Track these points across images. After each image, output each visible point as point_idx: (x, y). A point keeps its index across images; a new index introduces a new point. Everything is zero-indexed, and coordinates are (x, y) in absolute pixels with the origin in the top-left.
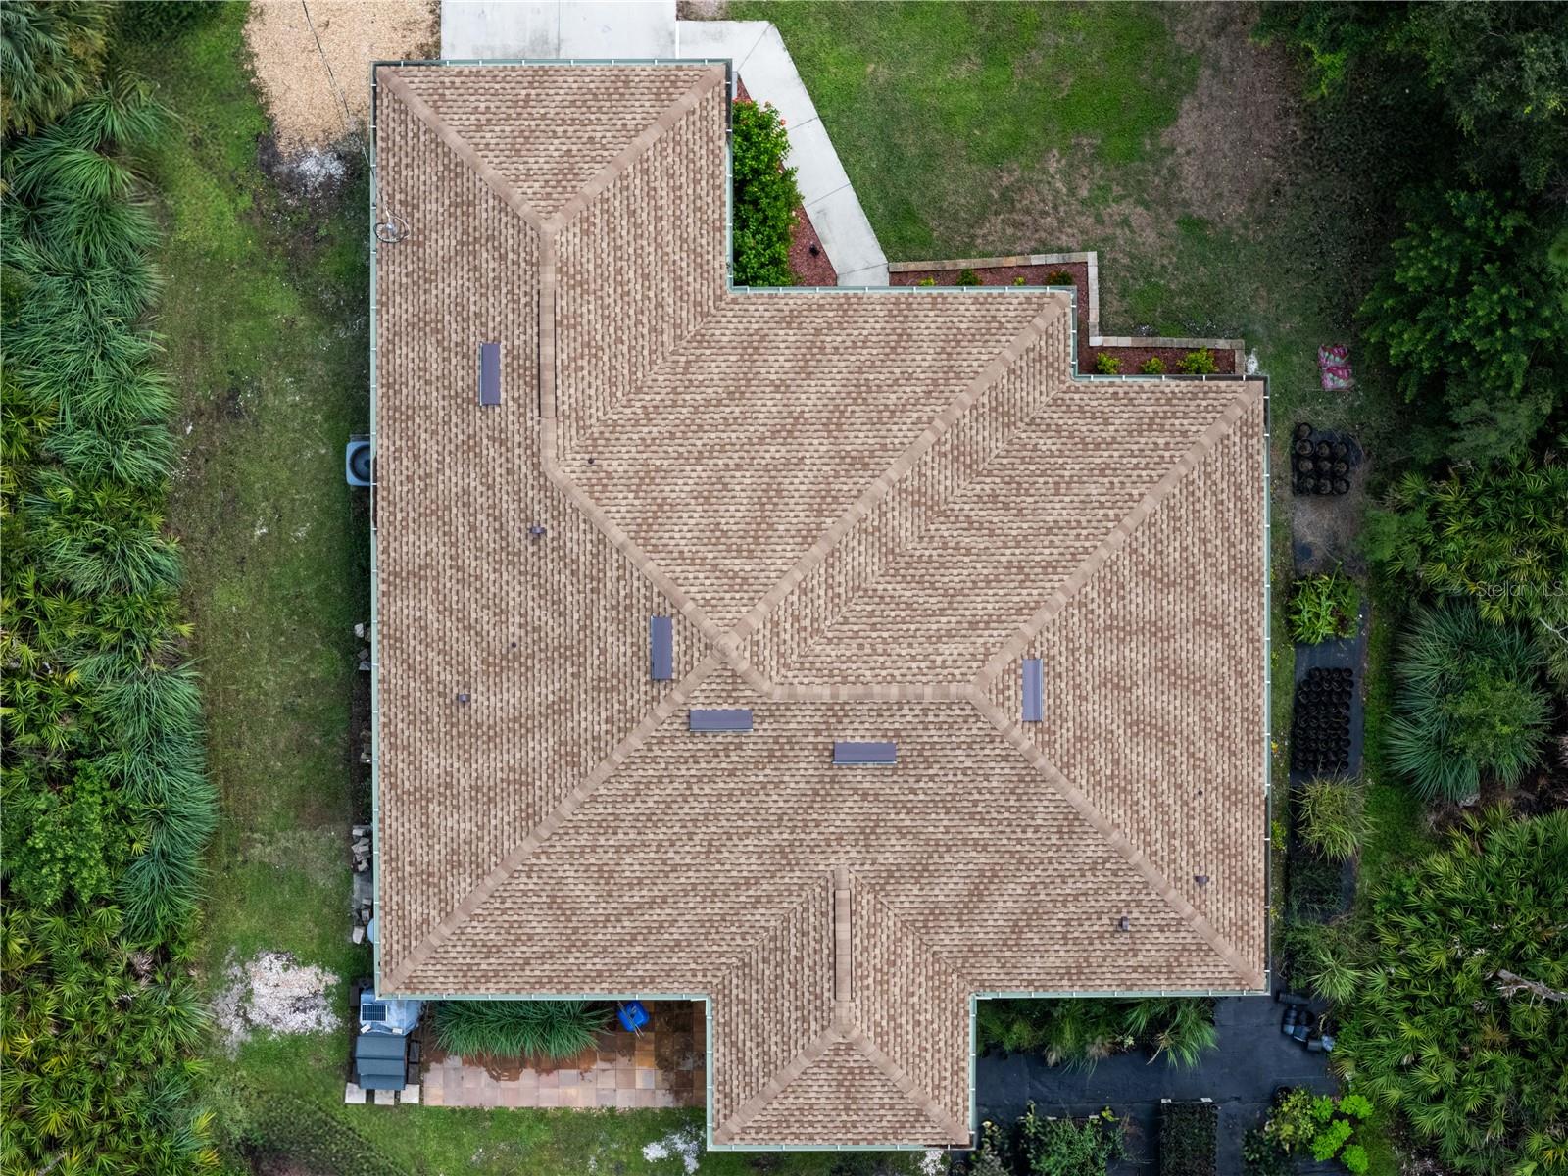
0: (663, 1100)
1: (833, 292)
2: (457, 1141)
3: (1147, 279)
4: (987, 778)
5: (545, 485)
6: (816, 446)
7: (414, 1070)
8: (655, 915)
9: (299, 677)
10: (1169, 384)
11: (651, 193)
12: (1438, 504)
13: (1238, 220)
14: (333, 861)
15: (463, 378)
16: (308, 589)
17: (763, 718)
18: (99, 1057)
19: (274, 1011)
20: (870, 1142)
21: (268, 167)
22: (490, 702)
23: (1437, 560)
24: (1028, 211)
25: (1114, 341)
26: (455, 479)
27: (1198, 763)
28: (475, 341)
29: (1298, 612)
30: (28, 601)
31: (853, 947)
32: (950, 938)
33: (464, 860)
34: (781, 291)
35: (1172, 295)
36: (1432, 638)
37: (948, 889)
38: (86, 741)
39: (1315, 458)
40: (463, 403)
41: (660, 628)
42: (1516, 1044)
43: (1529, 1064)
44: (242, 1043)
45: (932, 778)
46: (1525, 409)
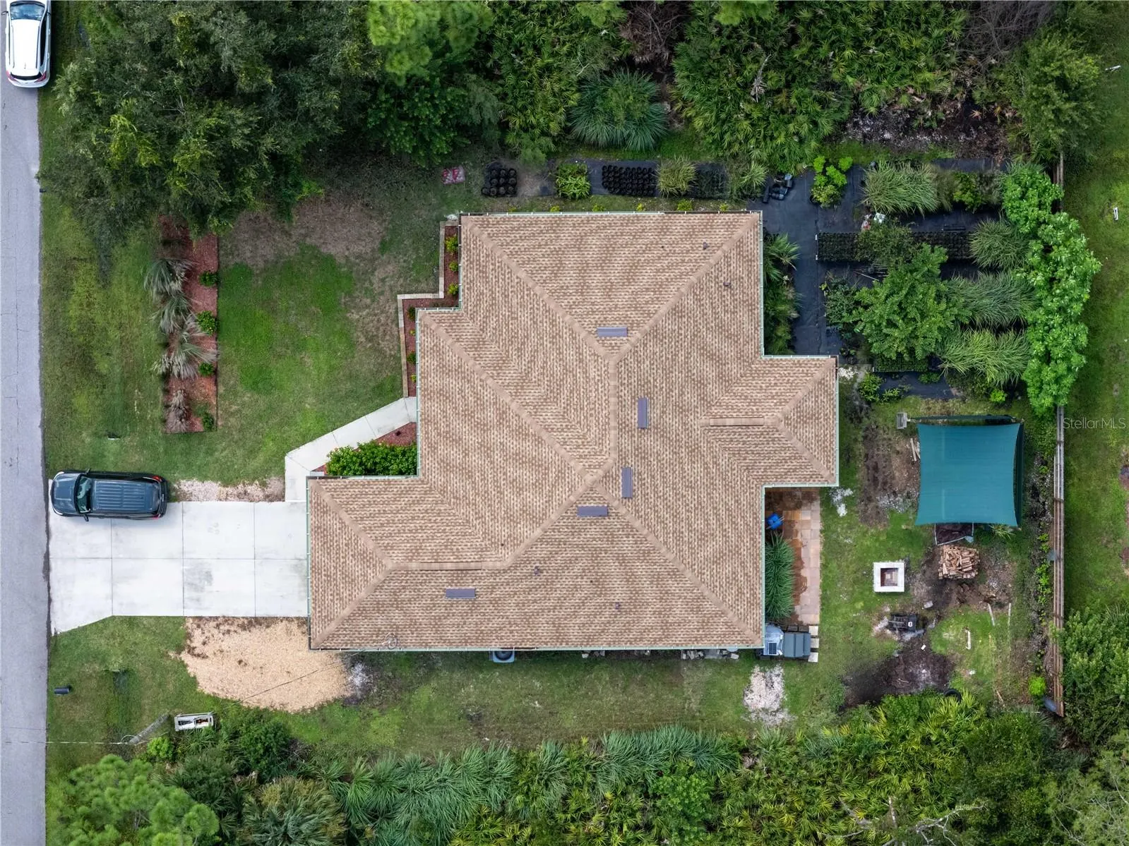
0: (816, 506)
1: (419, 427)
2: (836, 608)
3: (411, 270)
4: (654, 353)
5: (515, 567)
6: (495, 436)
7: (802, 629)
8: (722, 513)
9: (608, 686)
10: (463, 263)
11: (372, 516)
12: (521, 126)
13: (380, 224)
14: (698, 668)
15: (462, 606)
16: (565, 680)
17: (626, 462)
18: (795, 783)
19: (773, 697)
20: (835, 407)
21: (359, 701)
22: (619, 593)
23: (548, 127)
24: (378, 329)
25: (441, 286)
26: (512, 611)
27: (648, 248)
28: (445, 601)
29: (574, 194)
30: (572, 818)
31: (738, 417)
32: (734, 369)
33: (696, 605)
34: (419, 452)
35: (418, 257)
36: (587, 128)
37: (710, 371)
38: (640, 789)
39: (498, 186)
40: (474, 607)
41: (583, 512)
42: (788, 85)
43: (798, 79)
44: (789, 713)
45: (655, 380)
46: (474, 87)
